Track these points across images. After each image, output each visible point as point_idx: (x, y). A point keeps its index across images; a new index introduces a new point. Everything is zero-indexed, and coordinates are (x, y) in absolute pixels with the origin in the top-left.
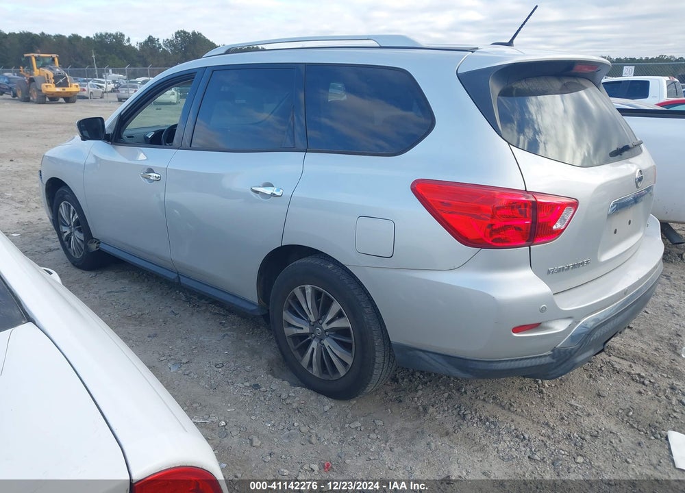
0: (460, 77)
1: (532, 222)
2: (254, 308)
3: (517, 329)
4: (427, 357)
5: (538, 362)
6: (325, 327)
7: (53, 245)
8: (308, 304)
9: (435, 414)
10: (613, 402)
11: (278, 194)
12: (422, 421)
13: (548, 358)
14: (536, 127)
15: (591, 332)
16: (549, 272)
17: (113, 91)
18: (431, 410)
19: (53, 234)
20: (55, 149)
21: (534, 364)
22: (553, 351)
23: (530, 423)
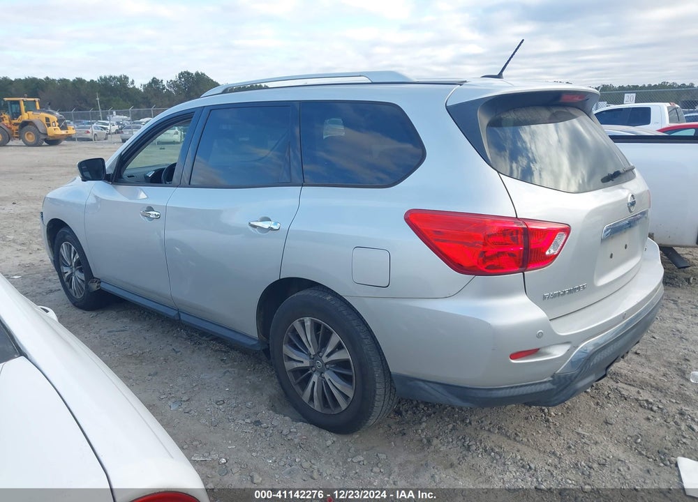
0: (449, 109)
1: (524, 248)
2: (255, 343)
3: (515, 356)
4: (427, 387)
5: (538, 388)
6: (325, 360)
7: (54, 286)
8: (308, 337)
9: (440, 445)
10: (621, 429)
11: (275, 227)
12: (426, 453)
13: (548, 384)
14: (530, 155)
15: (590, 357)
16: (544, 297)
17: (117, 132)
18: (435, 442)
19: (54, 275)
20: (55, 191)
21: (534, 391)
22: (552, 377)
23: (536, 452)
